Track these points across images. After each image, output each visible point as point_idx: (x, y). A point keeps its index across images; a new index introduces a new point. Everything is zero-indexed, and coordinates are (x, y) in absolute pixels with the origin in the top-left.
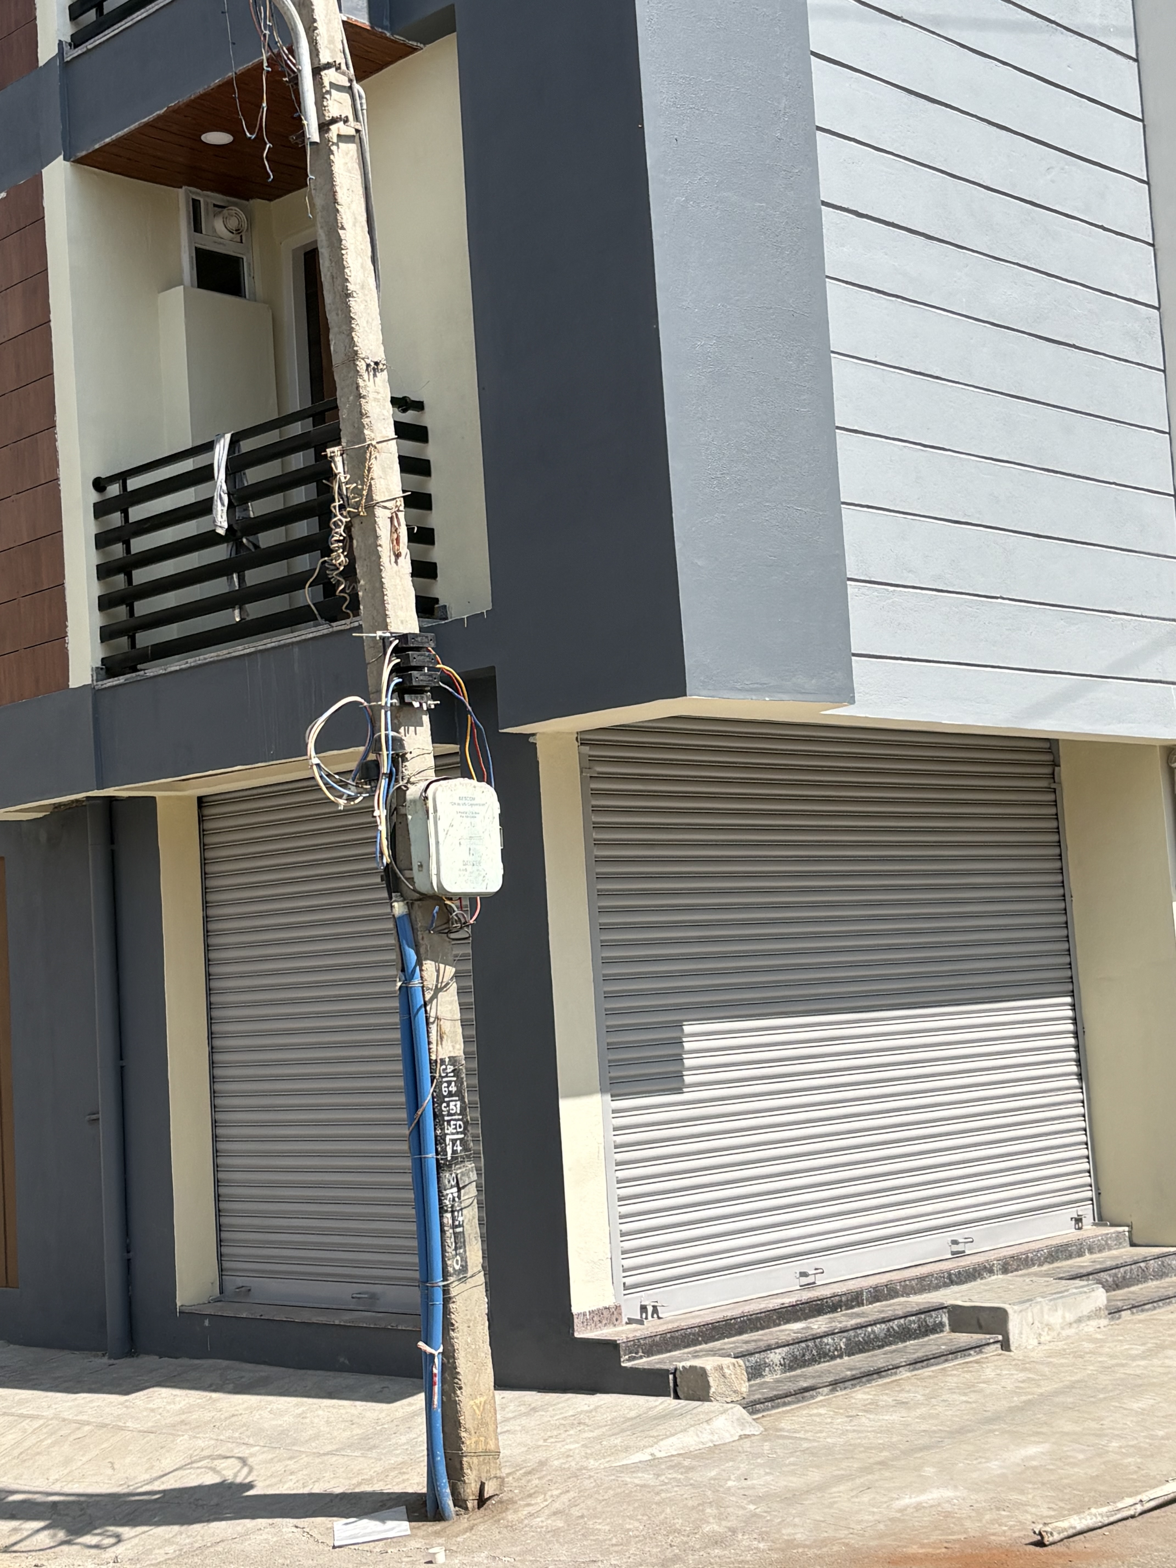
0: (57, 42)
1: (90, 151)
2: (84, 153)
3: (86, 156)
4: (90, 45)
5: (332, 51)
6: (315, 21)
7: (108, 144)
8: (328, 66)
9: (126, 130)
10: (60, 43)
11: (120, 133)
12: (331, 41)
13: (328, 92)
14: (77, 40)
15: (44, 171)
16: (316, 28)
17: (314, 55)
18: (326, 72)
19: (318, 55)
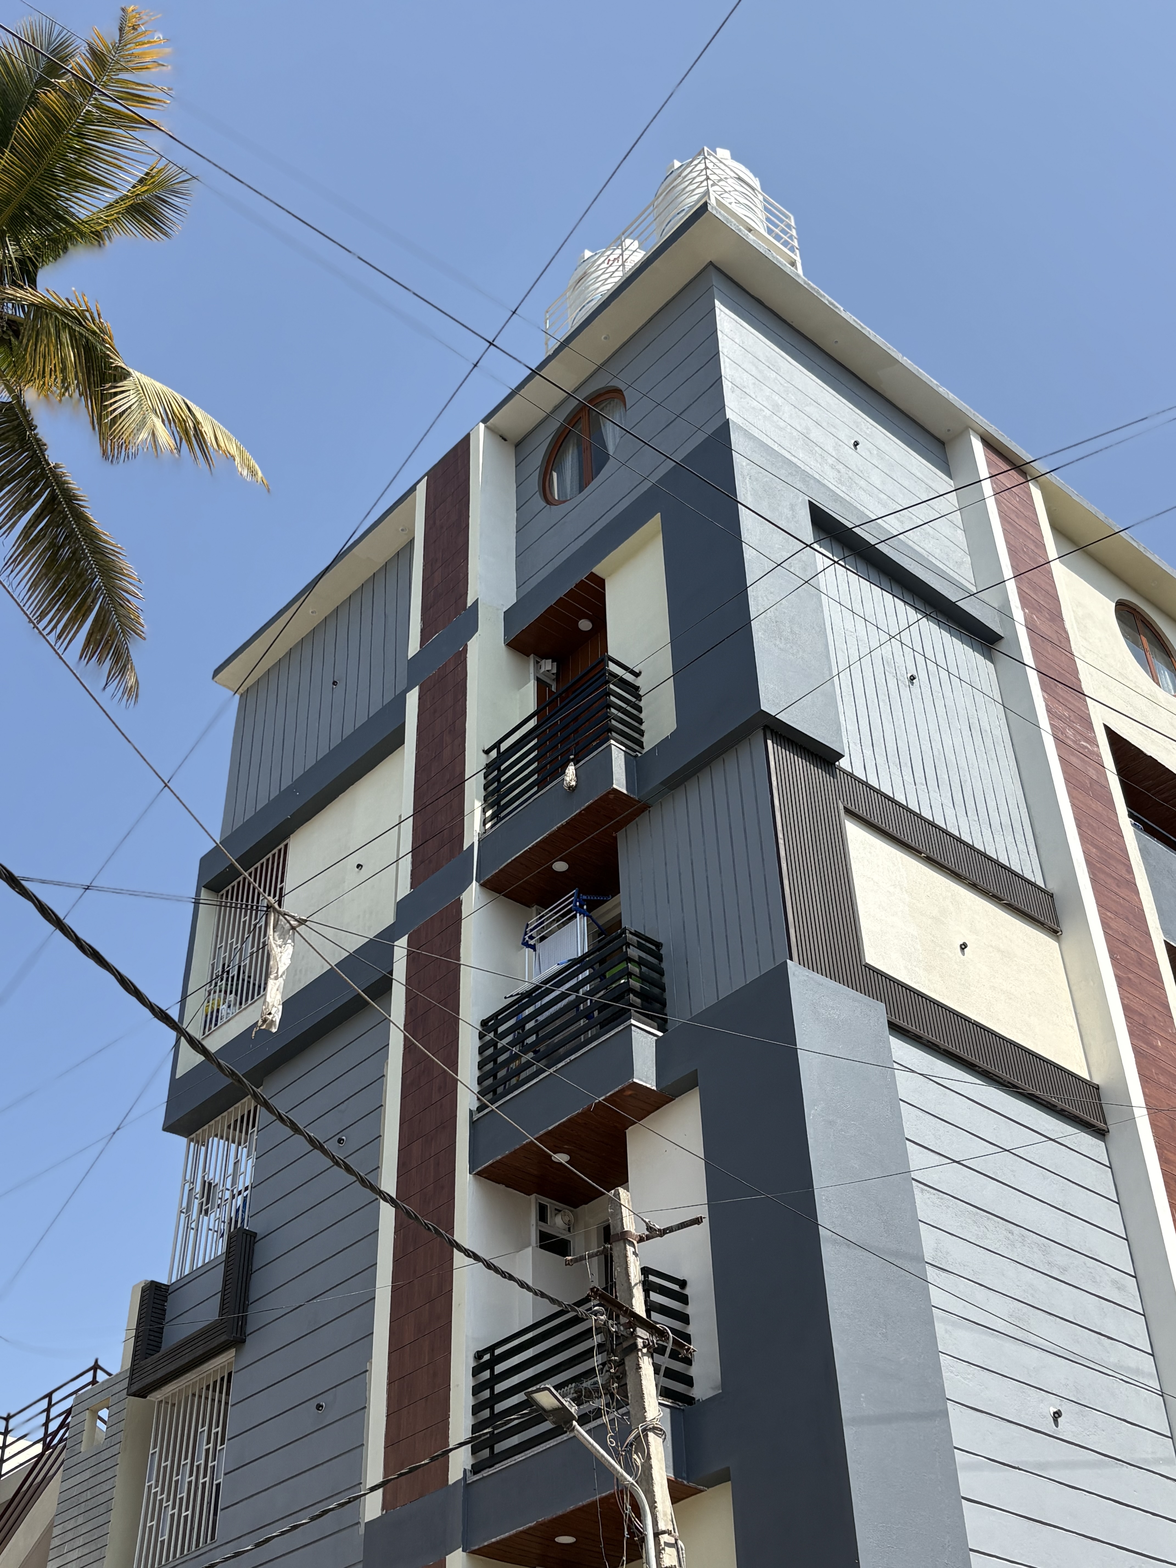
0: (463, 1470)
1: (481, 1546)
2: (476, 1547)
3: (478, 1549)
4: (485, 1473)
5: (666, 1521)
6: (656, 1502)
7: (493, 1543)
8: (664, 1532)
9: (507, 1534)
10: (465, 1470)
11: (502, 1536)
12: (665, 1515)
13: (664, 1549)
14: (476, 1469)
15: (447, 1557)
16: (656, 1507)
17: (655, 1523)
18: (663, 1536)
19: (657, 1525)
